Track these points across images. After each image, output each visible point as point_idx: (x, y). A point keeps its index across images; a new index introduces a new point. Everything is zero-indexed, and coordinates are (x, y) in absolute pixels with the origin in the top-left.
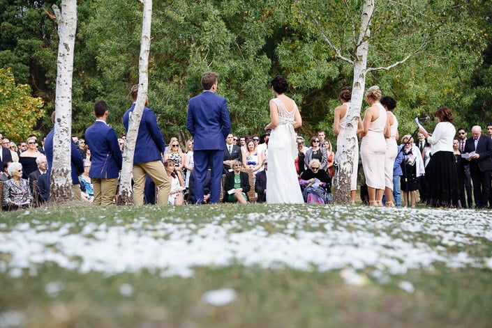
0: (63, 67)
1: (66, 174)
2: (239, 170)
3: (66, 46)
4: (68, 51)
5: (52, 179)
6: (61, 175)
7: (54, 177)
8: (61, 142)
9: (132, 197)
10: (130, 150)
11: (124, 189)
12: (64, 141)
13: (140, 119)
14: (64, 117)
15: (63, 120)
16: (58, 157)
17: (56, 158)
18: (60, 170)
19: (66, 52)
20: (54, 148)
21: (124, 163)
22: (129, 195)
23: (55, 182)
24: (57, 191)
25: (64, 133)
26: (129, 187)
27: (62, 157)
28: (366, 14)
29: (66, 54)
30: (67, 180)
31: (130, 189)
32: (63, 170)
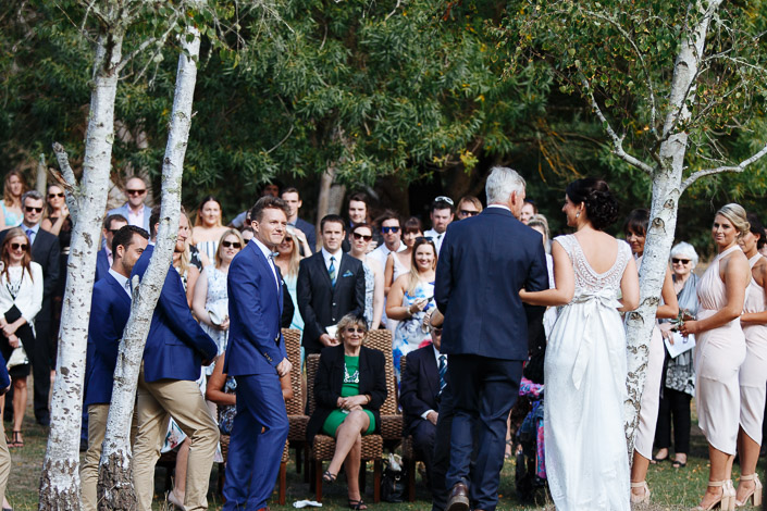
0: (78, 276)
1: (72, 470)
2: (357, 343)
3: (87, 238)
4: (90, 247)
5: (47, 477)
6: (63, 471)
7: (50, 474)
8: (67, 411)
9: (130, 470)
10: (132, 364)
11: (115, 450)
12: (72, 410)
13: (157, 295)
14: (74, 366)
15: (72, 370)
16: (60, 438)
17: (57, 441)
18: (62, 462)
19: (87, 249)
20: (52, 421)
21: (116, 391)
22: (126, 465)
23: (52, 483)
24: (54, 500)
25: (74, 395)
26: (123, 447)
27: (67, 438)
28: (685, 64)
29: (85, 253)
30: (74, 481)
31: (126, 452)
32: (67, 462)
